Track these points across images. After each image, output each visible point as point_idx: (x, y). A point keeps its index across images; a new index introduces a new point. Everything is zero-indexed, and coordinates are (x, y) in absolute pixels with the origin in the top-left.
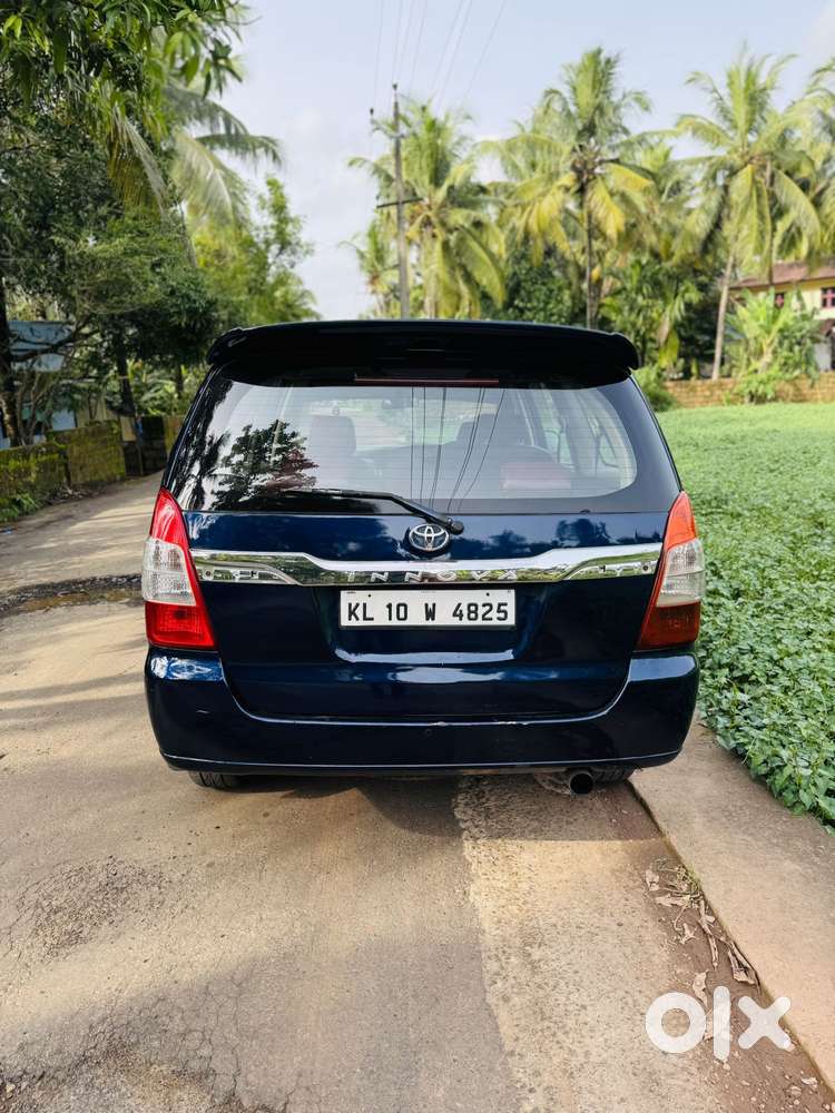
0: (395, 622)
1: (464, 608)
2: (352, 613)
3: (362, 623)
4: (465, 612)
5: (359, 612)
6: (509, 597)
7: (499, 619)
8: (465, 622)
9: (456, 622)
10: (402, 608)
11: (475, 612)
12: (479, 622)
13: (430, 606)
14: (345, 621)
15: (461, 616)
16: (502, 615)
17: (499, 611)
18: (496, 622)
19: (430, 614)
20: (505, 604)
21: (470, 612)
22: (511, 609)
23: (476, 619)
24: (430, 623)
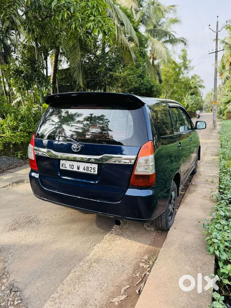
0: (71, 169)
1: (86, 168)
2: (62, 166)
3: (64, 168)
4: (86, 169)
5: (64, 165)
6: (96, 166)
7: (93, 172)
8: (86, 171)
9: (83, 171)
10: (73, 166)
11: (88, 169)
12: (89, 172)
13: (78, 166)
14: (61, 168)
15: (85, 170)
16: (94, 171)
17: (94, 170)
18: (92, 173)
19: (78, 168)
20: (95, 168)
21: (87, 169)
22: (96, 169)
23: (88, 171)
24: (78, 170)
